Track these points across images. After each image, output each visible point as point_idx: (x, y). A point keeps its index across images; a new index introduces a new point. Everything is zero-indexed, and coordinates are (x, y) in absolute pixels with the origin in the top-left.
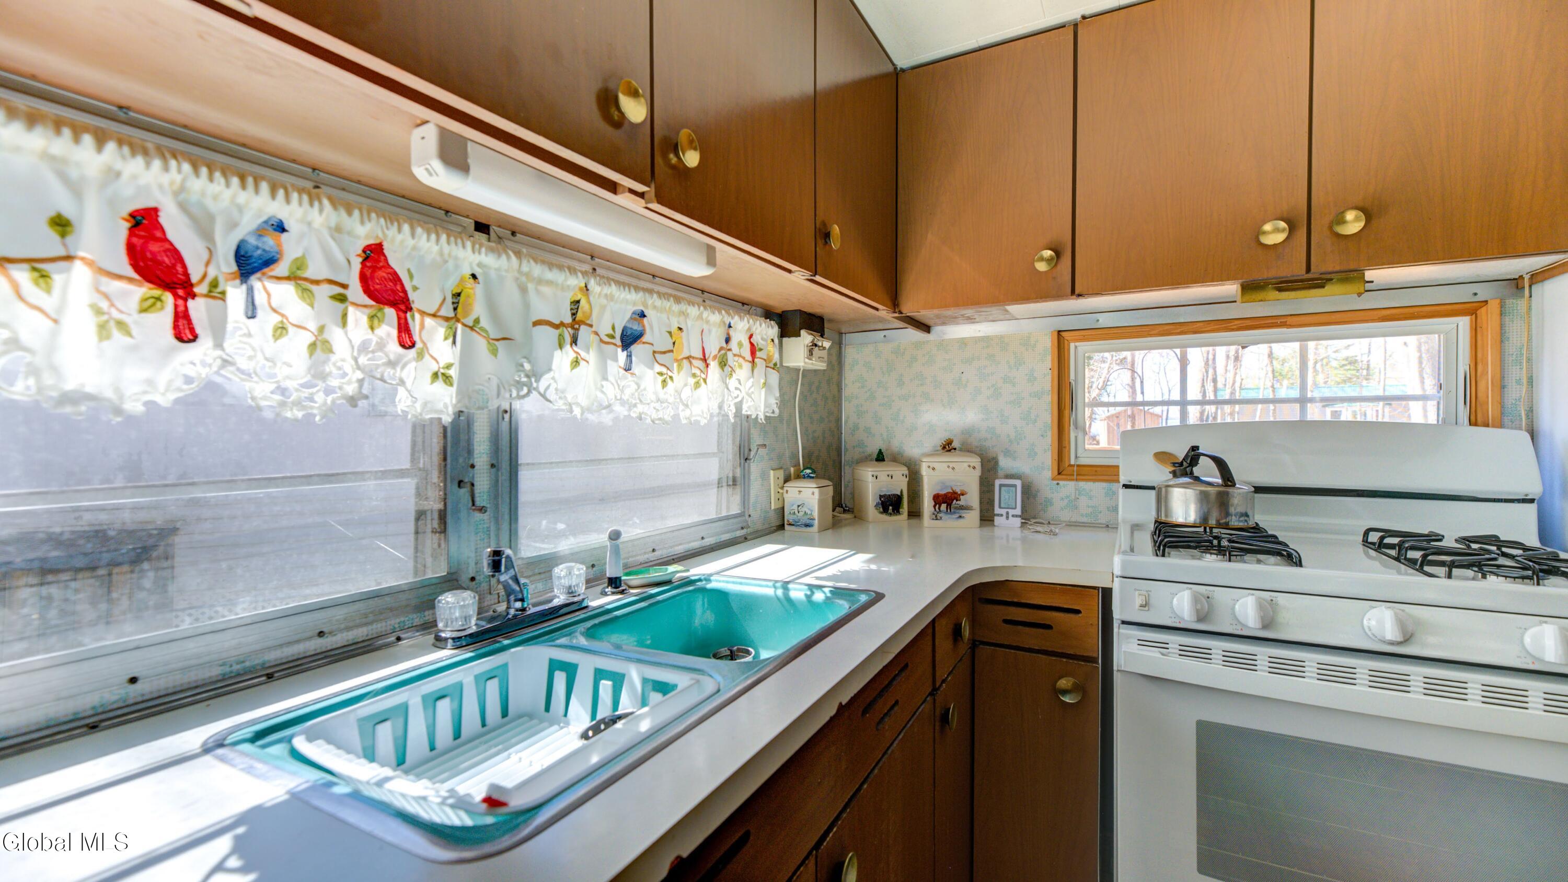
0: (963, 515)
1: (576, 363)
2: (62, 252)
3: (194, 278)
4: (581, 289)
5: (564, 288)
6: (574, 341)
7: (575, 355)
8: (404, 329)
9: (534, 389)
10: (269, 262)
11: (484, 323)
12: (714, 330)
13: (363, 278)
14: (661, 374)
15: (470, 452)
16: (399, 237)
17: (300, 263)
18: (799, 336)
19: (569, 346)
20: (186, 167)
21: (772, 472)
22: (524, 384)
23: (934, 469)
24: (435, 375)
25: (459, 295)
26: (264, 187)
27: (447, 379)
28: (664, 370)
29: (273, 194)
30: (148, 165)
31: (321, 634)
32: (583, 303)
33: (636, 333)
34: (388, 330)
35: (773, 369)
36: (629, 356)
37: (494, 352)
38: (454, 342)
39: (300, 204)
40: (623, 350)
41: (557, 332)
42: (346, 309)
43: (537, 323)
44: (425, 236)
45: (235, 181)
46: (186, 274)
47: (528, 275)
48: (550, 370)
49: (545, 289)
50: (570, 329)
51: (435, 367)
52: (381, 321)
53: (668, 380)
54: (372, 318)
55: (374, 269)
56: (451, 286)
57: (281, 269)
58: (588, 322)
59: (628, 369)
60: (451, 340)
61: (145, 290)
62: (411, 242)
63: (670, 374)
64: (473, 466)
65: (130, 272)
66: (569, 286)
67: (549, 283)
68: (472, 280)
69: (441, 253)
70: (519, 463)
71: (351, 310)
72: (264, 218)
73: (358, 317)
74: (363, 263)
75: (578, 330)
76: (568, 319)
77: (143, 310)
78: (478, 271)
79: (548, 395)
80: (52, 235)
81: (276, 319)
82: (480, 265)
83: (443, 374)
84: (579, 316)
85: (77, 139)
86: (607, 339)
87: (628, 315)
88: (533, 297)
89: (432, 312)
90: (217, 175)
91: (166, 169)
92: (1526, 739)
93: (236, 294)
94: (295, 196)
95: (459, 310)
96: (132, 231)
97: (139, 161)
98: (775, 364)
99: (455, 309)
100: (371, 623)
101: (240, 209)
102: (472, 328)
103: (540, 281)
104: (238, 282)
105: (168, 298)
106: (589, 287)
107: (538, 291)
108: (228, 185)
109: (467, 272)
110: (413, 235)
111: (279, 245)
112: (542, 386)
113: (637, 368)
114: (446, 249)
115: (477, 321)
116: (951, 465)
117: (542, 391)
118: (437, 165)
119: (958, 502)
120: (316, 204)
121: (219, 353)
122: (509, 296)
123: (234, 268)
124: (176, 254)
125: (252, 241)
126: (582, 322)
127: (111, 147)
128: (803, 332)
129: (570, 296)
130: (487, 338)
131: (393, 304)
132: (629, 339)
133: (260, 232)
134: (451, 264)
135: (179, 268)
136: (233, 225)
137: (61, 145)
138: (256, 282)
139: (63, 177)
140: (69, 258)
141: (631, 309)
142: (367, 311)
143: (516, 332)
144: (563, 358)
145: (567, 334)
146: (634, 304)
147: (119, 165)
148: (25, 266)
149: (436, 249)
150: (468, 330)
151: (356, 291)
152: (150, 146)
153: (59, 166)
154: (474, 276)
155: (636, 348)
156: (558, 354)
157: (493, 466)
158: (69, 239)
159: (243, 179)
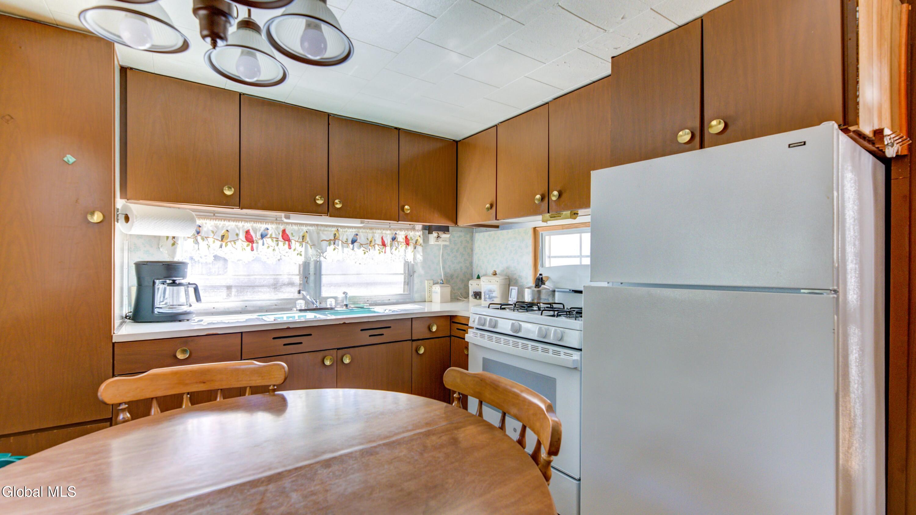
0: (494, 300)
1: (334, 249)
2: (237, 239)
3: (254, 240)
4: (336, 231)
5: (331, 231)
6: (334, 244)
7: (334, 247)
8: (289, 245)
9: (322, 256)
10: (266, 235)
11: (309, 242)
12: (388, 236)
13: (282, 236)
14: (364, 250)
15: (309, 270)
16: (289, 227)
17: (271, 235)
18: (432, 234)
19: (333, 245)
20: (253, 223)
21: (426, 281)
22: (318, 255)
23: (490, 282)
24: (298, 254)
25: (304, 236)
26: (264, 223)
27: (301, 255)
28: (365, 249)
29: (266, 224)
30: (248, 223)
31: (276, 305)
32: (337, 234)
33: (355, 240)
34: (287, 246)
35: (420, 246)
36: (354, 246)
37: (311, 248)
38: (302, 247)
39: (270, 224)
40: (352, 245)
41: (328, 242)
42: (278, 243)
43: (322, 241)
44: (294, 226)
45: (260, 223)
46: (253, 240)
47: (320, 230)
48: (326, 251)
49: (325, 232)
50: (333, 241)
51: (298, 252)
52: (285, 244)
53: (366, 252)
54: (284, 243)
55: (284, 234)
56: (301, 234)
57: (269, 236)
58: (338, 239)
59: (353, 249)
60: (301, 246)
61: (248, 243)
62: (292, 227)
63: (367, 250)
64: (309, 274)
65: (245, 240)
66: (332, 231)
67: (326, 231)
68: (306, 233)
69: (298, 228)
70: (322, 274)
71: (279, 242)
72: (265, 228)
73: (281, 244)
74: (282, 233)
75: (335, 241)
76: (333, 238)
77: (247, 246)
78: (308, 231)
79: (326, 258)
80: (236, 237)
81: (268, 245)
82: (308, 229)
83: (300, 254)
84: (336, 237)
85: (239, 222)
86: (345, 242)
87: (353, 235)
88: (321, 234)
89: (297, 241)
90: (257, 223)
91: (250, 223)
92: (530, 359)
93: (260, 242)
94: (269, 224)
95: (304, 239)
96: (246, 234)
97: (247, 223)
98: (421, 244)
99: (303, 239)
100: (285, 305)
101: (261, 227)
102: (307, 243)
103: (324, 230)
104: (261, 240)
105: (250, 244)
106: (339, 230)
107: (323, 233)
108: (259, 224)
109: (305, 231)
110: (292, 226)
111: (268, 232)
112: (324, 255)
113: (356, 249)
114: (299, 228)
115: (308, 241)
116: (490, 280)
117: (324, 257)
118: (284, 219)
119: (492, 295)
120: (273, 224)
121: (257, 252)
122: (315, 236)
123: (260, 237)
124: (252, 237)
125: (263, 232)
126: (337, 239)
127: (243, 222)
128: (433, 232)
129: (333, 233)
130: (310, 245)
131: (287, 241)
132: (353, 242)
133: (264, 230)
134: (301, 230)
135: (252, 239)
136: (260, 230)
137: (237, 224)
138: (264, 239)
139: (237, 228)
140: (238, 240)
141: (354, 233)
142: (283, 242)
143: (316, 243)
144: (330, 249)
145: (332, 242)
146: (355, 232)
147: (244, 224)
148: (233, 242)
149: (297, 228)
150: (306, 243)
151: (280, 238)
152: (248, 221)
153: (237, 226)
154: (307, 232)
155: (355, 244)
156: (328, 247)
157: (315, 274)
158: (238, 237)
159: (261, 222)
